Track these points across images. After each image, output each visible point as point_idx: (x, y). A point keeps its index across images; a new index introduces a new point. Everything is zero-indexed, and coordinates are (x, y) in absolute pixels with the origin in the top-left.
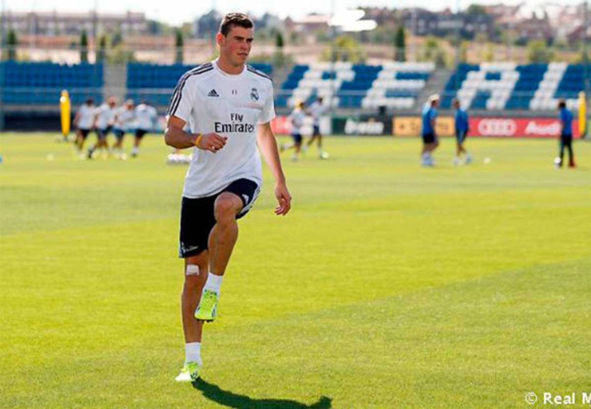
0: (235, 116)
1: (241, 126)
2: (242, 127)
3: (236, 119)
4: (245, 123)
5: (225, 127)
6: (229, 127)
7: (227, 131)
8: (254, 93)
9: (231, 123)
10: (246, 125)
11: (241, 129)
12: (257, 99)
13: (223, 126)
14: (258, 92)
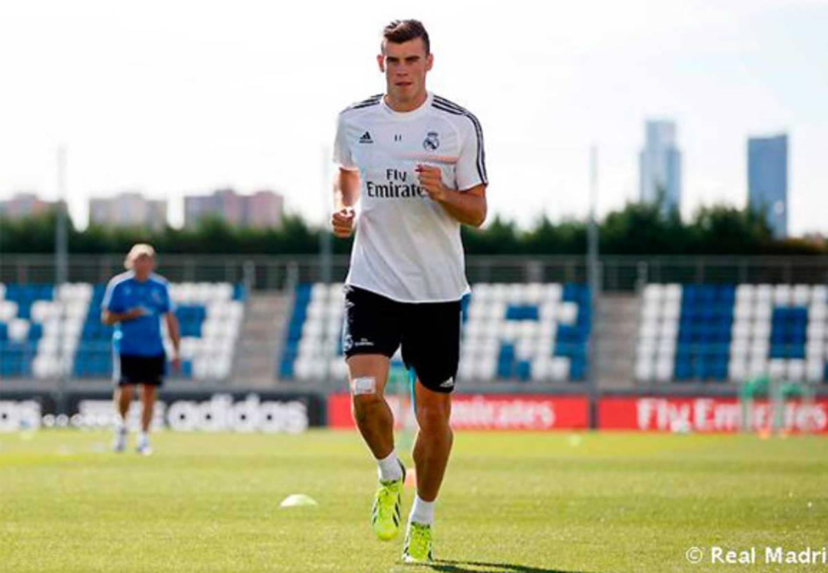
0: (393, 173)
1: (405, 188)
2: (408, 190)
3: (396, 177)
4: (411, 183)
5: (379, 189)
6: (384, 190)
7: (382, 195)
8: (432, 139)
9: (388, 184)
10: (413, 186)
11: (405, 194)
12: (434, 148)
13: (377, 187)
14: (438, 137)
